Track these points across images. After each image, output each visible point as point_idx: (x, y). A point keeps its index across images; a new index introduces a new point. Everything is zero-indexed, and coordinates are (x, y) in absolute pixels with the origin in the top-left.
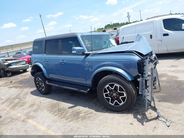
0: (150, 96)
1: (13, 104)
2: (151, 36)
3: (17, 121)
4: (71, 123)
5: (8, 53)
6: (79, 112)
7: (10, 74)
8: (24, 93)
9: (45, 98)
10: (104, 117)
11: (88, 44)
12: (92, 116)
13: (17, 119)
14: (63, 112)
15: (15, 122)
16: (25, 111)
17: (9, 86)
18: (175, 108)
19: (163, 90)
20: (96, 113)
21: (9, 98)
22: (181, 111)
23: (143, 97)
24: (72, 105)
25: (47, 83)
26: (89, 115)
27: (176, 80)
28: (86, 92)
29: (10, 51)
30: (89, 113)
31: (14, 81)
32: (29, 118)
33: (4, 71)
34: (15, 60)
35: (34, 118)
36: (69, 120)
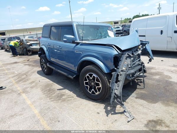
0: (119, 91)
1: (20, 79)
2: (162, 32)
3: (15, 93)
4: (52, 102)
5: (37, 34)
6: (63, 94)
7: (31, 53)
8: (32, 71)
9: (45, 78)
10: (80, 103)
11: (81, 33)
12: (71, 100)
13: (15, 92)
14: (51, 93)
15: (13, 94)
16: (25, 87)
17: (25, 63)
18: (146, 106)
19: (148, 88)
20: (77, 97)
21: (20, 74)
22: (150, 110)
23: (111, 90)
24: (62, 88)
25: (48, 65)
26: (69, 99)
27: (167, 81)
28: (72, 77)
29: (38, 33)
30: (71, 96)
31: (31, 60)
32: (24, 92)
33: (27, 50)
34: (36, 41)
35: (27, 93)
36: (52, 100)
